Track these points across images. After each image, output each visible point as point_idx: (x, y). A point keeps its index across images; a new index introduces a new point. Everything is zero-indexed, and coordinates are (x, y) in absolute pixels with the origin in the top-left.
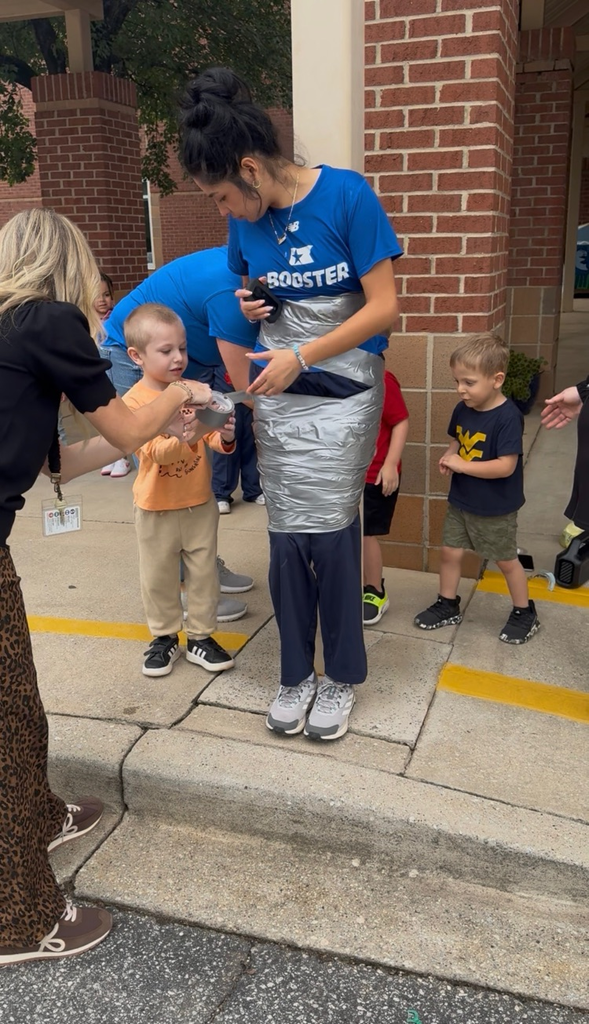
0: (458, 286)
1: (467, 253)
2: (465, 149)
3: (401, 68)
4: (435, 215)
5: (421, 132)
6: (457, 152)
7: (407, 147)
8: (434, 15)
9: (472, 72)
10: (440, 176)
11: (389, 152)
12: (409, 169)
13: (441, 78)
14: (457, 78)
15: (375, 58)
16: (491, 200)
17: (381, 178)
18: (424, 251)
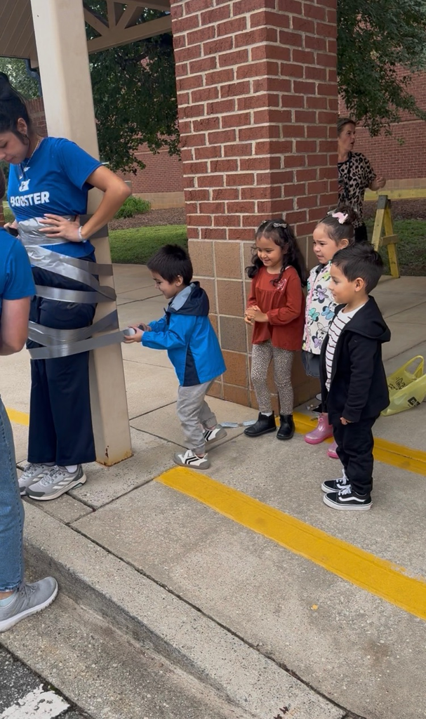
0: (254, 208)
1: (257, 185)
2: (252, 111)
3: (215, 58)
4: (238, 158)
5: (227, 101)
6: (247, 113)
7: (221, 112)
8: (229, 19)
9: (252, 58)
10: (240, 130)
11: (212, 116)
12: (223, 127)
13: (236, 63)
14: (244, 62)
15: (200, 52)
16: (268, 147)
17: (209, 134)
18: (234, 184)
